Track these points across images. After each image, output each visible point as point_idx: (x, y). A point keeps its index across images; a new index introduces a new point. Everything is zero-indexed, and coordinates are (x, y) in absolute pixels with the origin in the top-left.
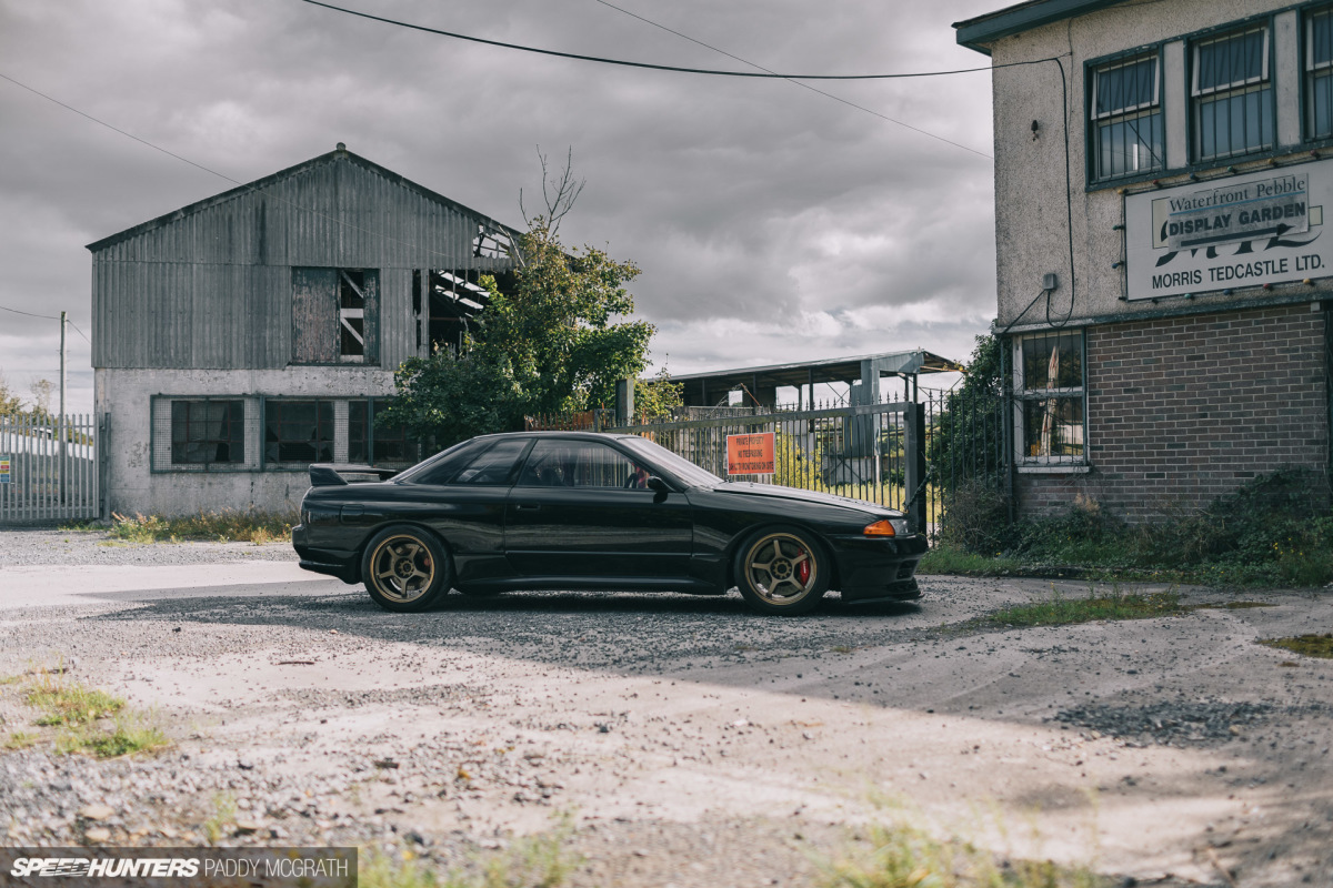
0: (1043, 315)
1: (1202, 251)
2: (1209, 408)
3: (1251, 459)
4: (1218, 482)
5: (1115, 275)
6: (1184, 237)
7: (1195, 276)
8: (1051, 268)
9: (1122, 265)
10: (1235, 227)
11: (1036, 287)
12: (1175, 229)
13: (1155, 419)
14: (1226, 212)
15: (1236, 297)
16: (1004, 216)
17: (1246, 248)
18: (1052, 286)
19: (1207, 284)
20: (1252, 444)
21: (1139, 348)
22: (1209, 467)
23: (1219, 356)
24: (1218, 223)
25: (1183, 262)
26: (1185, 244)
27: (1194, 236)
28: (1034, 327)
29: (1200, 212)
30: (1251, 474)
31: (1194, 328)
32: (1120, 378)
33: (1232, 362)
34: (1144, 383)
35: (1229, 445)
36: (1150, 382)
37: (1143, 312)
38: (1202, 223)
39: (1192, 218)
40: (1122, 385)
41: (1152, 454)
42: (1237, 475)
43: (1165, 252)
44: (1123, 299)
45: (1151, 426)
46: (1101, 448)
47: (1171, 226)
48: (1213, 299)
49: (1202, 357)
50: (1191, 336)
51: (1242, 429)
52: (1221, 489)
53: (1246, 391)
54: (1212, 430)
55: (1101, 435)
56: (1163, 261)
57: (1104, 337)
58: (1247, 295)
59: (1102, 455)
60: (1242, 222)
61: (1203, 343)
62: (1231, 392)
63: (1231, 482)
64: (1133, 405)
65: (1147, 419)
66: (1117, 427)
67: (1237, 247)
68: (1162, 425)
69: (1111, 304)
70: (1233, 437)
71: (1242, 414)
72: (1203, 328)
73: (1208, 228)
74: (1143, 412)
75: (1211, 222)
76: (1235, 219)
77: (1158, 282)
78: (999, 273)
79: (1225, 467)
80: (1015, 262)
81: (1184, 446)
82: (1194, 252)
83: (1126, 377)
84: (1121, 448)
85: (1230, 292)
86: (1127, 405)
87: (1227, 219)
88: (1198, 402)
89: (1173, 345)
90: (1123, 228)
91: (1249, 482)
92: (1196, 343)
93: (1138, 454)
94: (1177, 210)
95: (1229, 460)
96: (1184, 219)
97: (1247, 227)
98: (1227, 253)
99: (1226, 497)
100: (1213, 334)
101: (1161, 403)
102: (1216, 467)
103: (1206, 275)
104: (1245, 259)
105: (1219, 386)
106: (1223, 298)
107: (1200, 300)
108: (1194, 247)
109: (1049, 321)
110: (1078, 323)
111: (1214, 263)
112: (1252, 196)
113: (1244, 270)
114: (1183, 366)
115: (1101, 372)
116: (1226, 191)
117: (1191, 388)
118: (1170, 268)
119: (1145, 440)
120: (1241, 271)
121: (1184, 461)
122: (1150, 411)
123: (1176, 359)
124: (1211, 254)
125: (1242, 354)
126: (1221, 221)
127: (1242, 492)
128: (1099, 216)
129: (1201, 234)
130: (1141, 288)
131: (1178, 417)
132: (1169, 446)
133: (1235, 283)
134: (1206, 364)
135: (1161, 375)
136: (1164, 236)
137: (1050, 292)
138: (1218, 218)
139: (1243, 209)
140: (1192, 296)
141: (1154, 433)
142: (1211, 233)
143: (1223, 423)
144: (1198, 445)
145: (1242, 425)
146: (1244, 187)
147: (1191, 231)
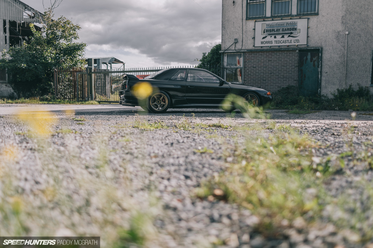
0: (234, 48)
1: (273, 37)
2: (272, 72)
3: (281, 84)
4: (273, 89)
5: (252, 41)
6: (269, 33)
7: (271, 42)
8: (236, 37)
9: (254, 38)
10: (281, 32)
11: (232, 41)
12: (267, 31)
13: (260, 74)
14: (279, 28)
15: (280, 48)
16: (224, 23)
17: (283, 37)
18: (236, 42)
19: (274, 44)
20: (281, 80)
21: (257, 58)
22: (272, 85)
23: (275, 61)
24: (277, 30)
25: (269, 39)
26: (269, 34)
27: (271, 33)
28: (231, 51)
29: (273, 27)
30: (281, 87)
31: (270, 54)
32: (252, 64)
33: (278, 62)
34: (257, 66)
35: (276, 81)
36: (259, 66)
37: (259, 49)
38: (274, 30)
39: (271, 29)
40: (252, 66)
41: (259, 82)
42: (278, 87)
43: (264, 36)
44: (254, 46)
45: (259, 76)
46: (246, 81)
47: (266, 30)
48: (275, 48)
49: (271, 61)
50: (269, 56)
51: (279, 77)
52: (274, 90)
53: (281, 69)
54: (273, 77)
55: (246, 78)
56: (264, 38)
57: (248, 55)
58: (283, 47)
59: (247, 82)
60: (283, 31)
61: (272, 57)
62: (277, 69)
63: (276, 89)
64: (254, 71)
65: (258, 74)
66: (250, 76)
67: (281, 36)
68: (261, 76)
69: (251, 47)
70: (277, 79)
71: (280, 74)
72: (272, 54)
73: (275, 31)
74: (257, 72)
75: (276, 30)
76: (281, 30)
77: (262, 43)
78: (222, 37)
79: (275, 85)
80: (226, 35)
81: (266, 80)
82: (271, 36)
83: (253, 64)
84: (251, 81)
85: (279, 46)
86: (253, 71)
87: (279, 30)
88: (270, 71)
89: (265, 58)
90: (254, 29)
91: (280, 89)
92: (270, 57)
93: (255, 82)
94: (268, 26)
95: (276, 84)
96: (269, 29)
97: (284, 32)
98: (279, 37)
99: (275, 92)
100: (274, 56)
101: (261, 71)
102: (273, 85)
103: (274, 42)
104: (283, 39)
105: (275, 67)
106: (277, 48)
107: (272, 48)
108: (271, 35)
109: (235, 50)
110: (243, 51)
111: (276, 39)
112: (285, 25)
113: (282, 42)
114: (267, 63)
115: (247, 63)
116: (279, 23)
117: (268, 67)
118: (265, 40)
119: (257, 79)
120: (281, 42)
121: (266, 84)
122: (259, 72)
123: (265, 61)
124: (275, 37)
125: (281, 60)
126: (278, 30)
127: (279, 91)
128: (248, 26)
129: (273, 32)
130: (258, 44)
131: (265, 74)
132: (263, 80)
133: (280, 44)
134: (272, 62)
135: (261, 64)
136: (264, 32)
137: (236, 43)
138: (277, 29)
139: (283, 28)
140: (271, 47)
141: (259, 77)
142: (275, 33)
143: (275, 76)
144: (269, 81)
145: (280, 76)
146: (284, 23)
147: (270, 32)
